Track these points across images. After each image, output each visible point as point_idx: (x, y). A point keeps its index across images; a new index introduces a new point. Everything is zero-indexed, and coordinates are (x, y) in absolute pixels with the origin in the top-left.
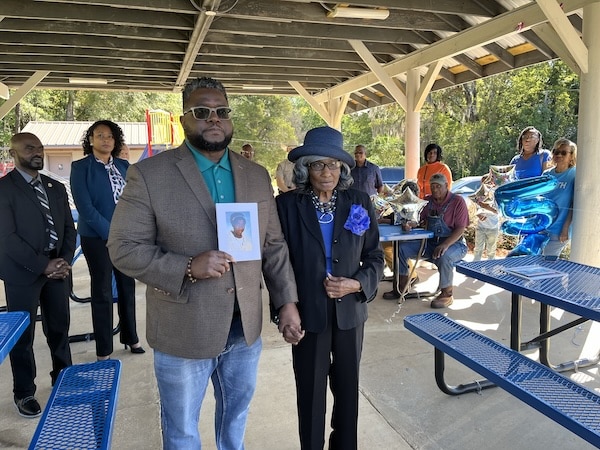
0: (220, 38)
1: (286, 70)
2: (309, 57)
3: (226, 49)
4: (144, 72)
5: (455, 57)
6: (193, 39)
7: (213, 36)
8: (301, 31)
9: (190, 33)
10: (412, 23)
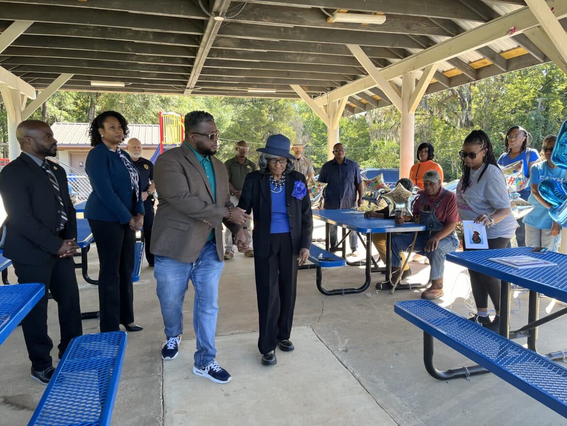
0: (228, 42)
1: (288, 74)
2: (310, 61)
3: (233, 53)
4: (159, 76)
5: (449, 61)
6: (202, 44)
7: (221, 41)
8: (303, 36)
9: (200, 38)
10: (408, 28)
